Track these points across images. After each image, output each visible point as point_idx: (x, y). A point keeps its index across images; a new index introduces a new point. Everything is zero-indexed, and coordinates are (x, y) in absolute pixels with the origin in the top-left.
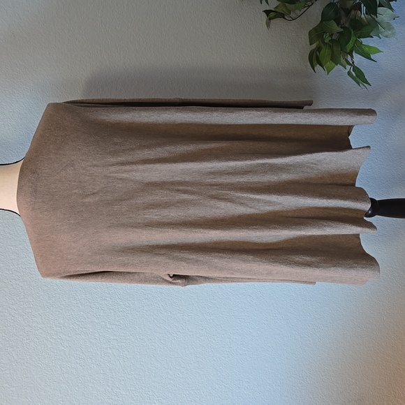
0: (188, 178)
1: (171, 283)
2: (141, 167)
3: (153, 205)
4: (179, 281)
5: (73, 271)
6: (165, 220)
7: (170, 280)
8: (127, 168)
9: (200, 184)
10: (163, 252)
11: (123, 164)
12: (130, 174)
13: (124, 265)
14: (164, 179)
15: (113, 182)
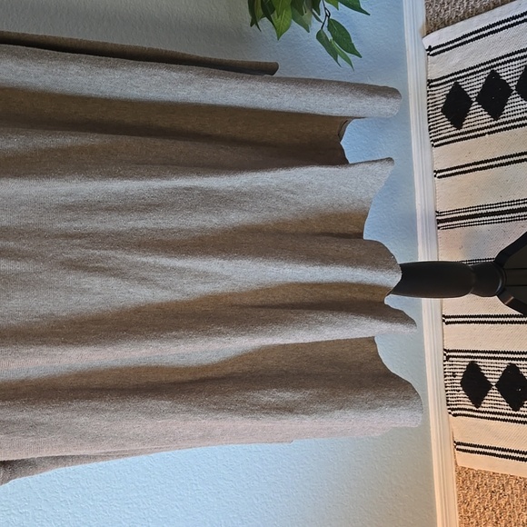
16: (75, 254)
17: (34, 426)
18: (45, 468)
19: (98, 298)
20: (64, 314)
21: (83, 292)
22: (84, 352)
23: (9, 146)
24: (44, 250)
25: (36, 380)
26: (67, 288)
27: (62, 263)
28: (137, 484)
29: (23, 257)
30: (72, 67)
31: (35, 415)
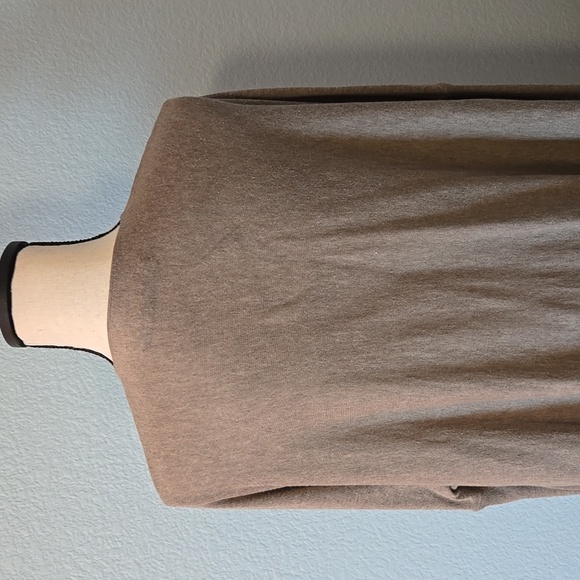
0: (489, 262)
1: (451, 504)
2: (391, 238)
3: (420, 327)
4: (470, 499)
5: (240, 488)
6: (449, 362)
7: (452, 497)
8: (361, 240)
9: (517, 274)
10: (444, 437)
11: (350, 231)
12: (366, 253)
13: (358, 472)
14: (439, 265)
15: (330, 275)
16: (551, 292)
17: (521, 455)
18: (513, 498)
19: (573, 334)
20: (544, 350)
21: (560, 328)
22: (568, 386)
23: (491, 193)
24: (524, 288)
25: (515, 412)
26: (546, 324)
27: (541, 301)
28: (537, 528)
29: (508, 296)
30: (535, 114)
31: (521, 445)
